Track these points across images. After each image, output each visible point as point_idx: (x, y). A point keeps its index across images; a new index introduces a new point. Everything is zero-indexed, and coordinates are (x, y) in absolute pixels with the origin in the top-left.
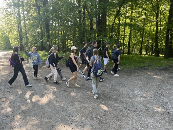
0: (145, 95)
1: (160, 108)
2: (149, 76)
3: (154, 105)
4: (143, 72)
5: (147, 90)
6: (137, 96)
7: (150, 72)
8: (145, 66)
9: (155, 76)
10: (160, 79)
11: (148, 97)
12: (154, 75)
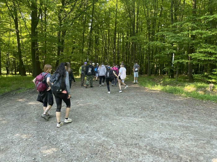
0: (24, 137)
1: (50, 148)
2: (22, 105)
3: (41, 148)
4: (11, 100)
5: (25, 126)
6: (12, 143)
7: (22, 98)
8: (12, 91)
9: (30, 103)
10: (37, 106)
11: (29, 138)
12: (27, 102)
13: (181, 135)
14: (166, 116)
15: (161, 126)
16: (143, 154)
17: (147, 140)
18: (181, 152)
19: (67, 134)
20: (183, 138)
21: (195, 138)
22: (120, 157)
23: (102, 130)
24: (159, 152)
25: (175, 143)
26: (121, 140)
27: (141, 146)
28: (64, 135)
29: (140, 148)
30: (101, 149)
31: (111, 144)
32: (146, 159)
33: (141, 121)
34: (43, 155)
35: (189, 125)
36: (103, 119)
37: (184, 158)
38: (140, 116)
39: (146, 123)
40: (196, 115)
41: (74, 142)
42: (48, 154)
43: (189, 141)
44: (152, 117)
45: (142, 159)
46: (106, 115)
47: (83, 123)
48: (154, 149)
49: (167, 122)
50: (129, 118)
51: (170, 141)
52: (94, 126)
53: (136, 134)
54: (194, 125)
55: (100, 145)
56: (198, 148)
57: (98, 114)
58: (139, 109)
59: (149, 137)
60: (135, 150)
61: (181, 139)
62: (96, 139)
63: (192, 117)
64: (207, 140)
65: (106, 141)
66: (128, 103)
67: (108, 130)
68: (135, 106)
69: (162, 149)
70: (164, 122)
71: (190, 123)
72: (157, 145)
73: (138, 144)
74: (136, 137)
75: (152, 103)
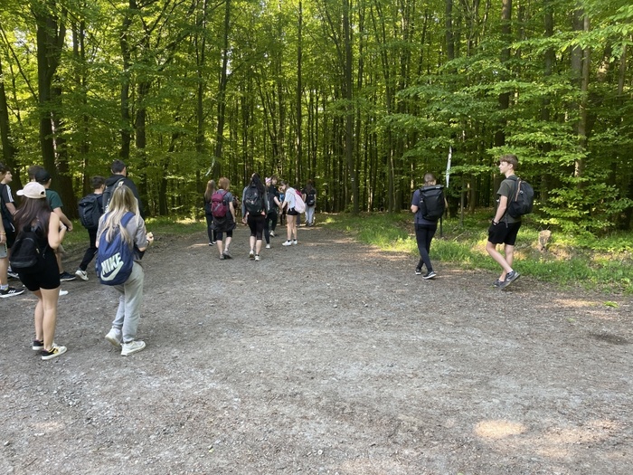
1: (57, 416)
3: (34, 416)
13: (419, 367)
14: (399, 319)
15: (374, 347)
16: (306, 417)
17: (326, 381)
18: (405, 410)
19: (115, 377)
20: (420, 374)
21: (453, 373)
22: (242, 428)
23: (214, 365)
24: (347, 410)
25: (397, 387)
26: (258, 386)
27: (306, 399)
28: (106, 382)
29: (302, 403)
30: (197, 412)
31: (229, 397)
32: (308, 430)
33: (326, 335)
34: (36, 435)
35: (449, 340)
36: (225, 334)
37: (406, 424)
38: (328, 323)
39: (339, 341)
40: (479, 315)
41: (128, 399)
42: (47, 431)
43: (434, 380)
44: (361, 324)
45: (299, 429)
46: (237, 325)
47: (166, 348)
48: (337, 403)
49: (395, 336)
50: (298, 328)
51: (387, 382)
52: (194, 355)
53: (302, 368)
54: (463, 340)
55: (198, 401)
56: (451, 398)
57: (215, 323)
58: (333, 303)
59: (333, 375)
60: (287, 410)
61: (416, 375)
62: (190, 386)
63: (467, 320)
64: (482, 376)
65: (216, 391)
66: (309, 289)
67: (231, 362)
68: (323, 298)
69: (358, 403)
70: (388, 335)
71: (454, 336)
72: (349, 394)
73: (301, 394)
74: (301, 377)
75: (373, 287)
